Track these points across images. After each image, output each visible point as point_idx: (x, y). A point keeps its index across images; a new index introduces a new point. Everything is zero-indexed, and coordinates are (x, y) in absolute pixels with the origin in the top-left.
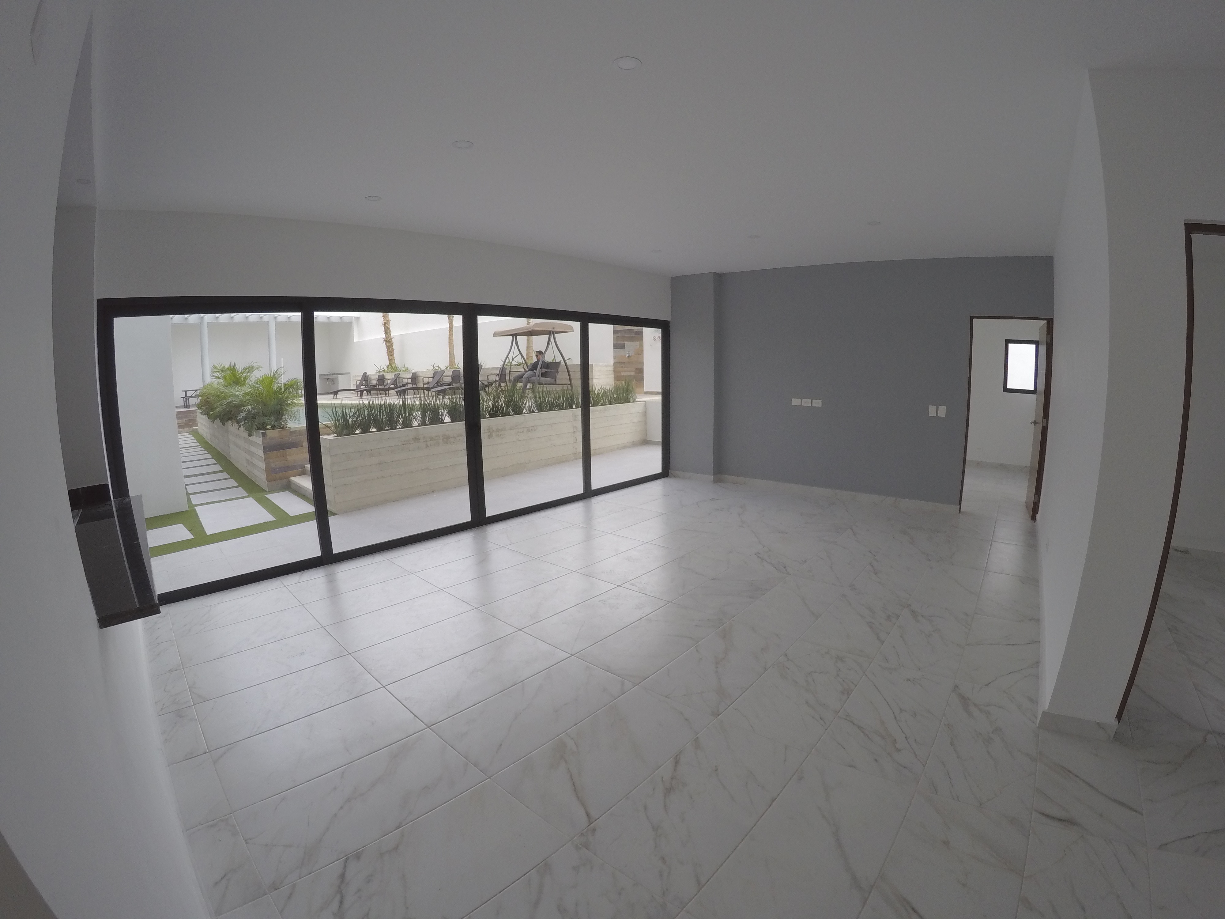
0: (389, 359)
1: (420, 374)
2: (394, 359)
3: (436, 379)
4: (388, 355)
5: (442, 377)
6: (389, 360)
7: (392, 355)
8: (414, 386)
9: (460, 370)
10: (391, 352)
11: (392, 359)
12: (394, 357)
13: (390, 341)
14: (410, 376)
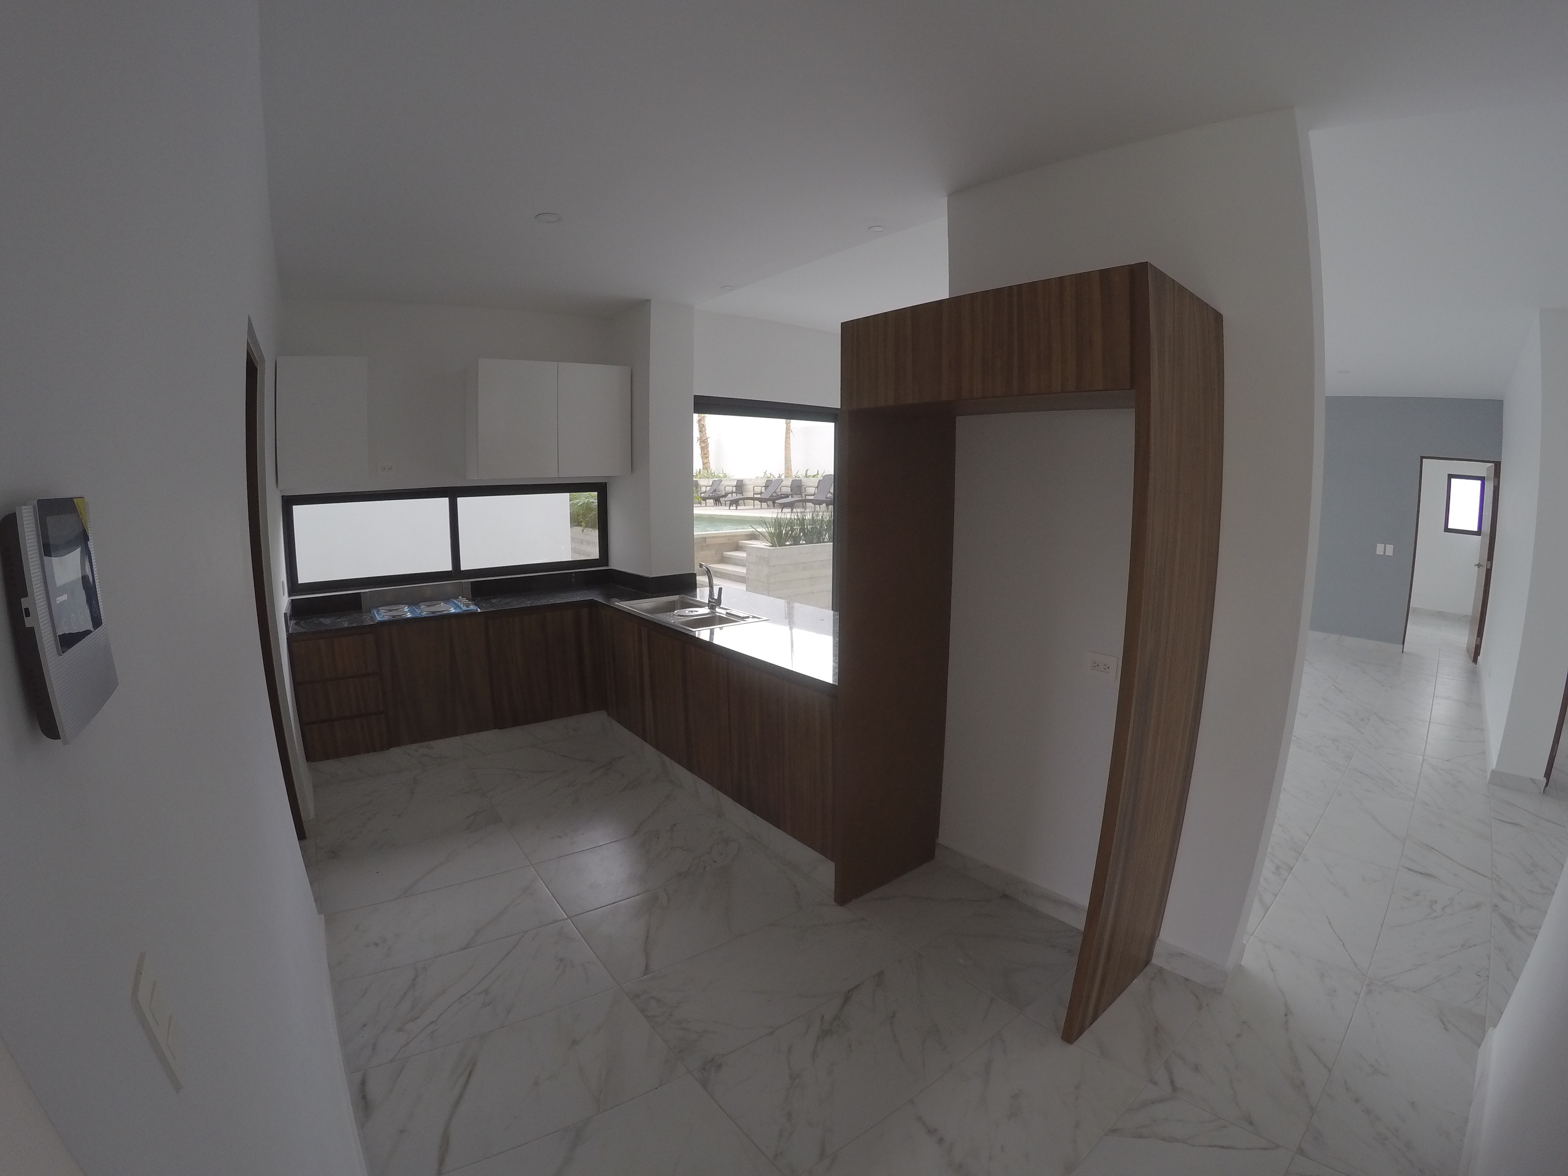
0: (703, 462)
1: (747, 482)
2: (709, 463)
3: (771, 490)
4: (702, 457)
5: (780, 486)
6: (704, 464)
7: (707, 458)
8: (739, 496)
9: (801, 480)
10: (706, 454)
11: (707, 463)
12: (709, 460)
13: (706, 441)
14: (735, 483)
